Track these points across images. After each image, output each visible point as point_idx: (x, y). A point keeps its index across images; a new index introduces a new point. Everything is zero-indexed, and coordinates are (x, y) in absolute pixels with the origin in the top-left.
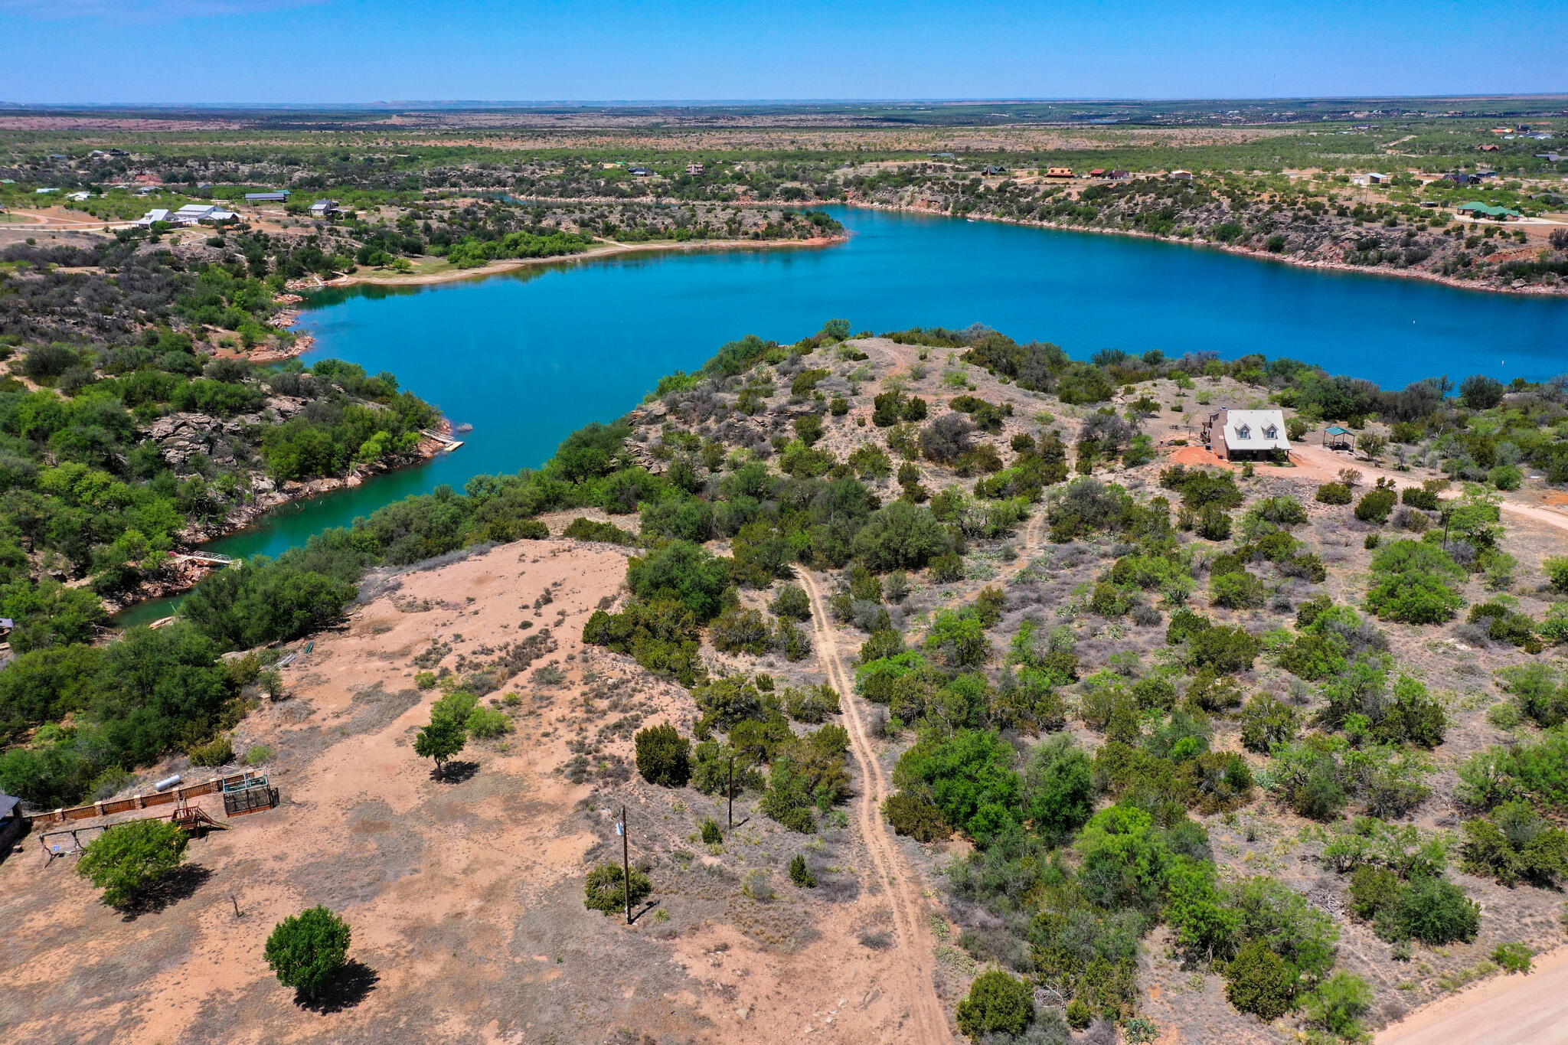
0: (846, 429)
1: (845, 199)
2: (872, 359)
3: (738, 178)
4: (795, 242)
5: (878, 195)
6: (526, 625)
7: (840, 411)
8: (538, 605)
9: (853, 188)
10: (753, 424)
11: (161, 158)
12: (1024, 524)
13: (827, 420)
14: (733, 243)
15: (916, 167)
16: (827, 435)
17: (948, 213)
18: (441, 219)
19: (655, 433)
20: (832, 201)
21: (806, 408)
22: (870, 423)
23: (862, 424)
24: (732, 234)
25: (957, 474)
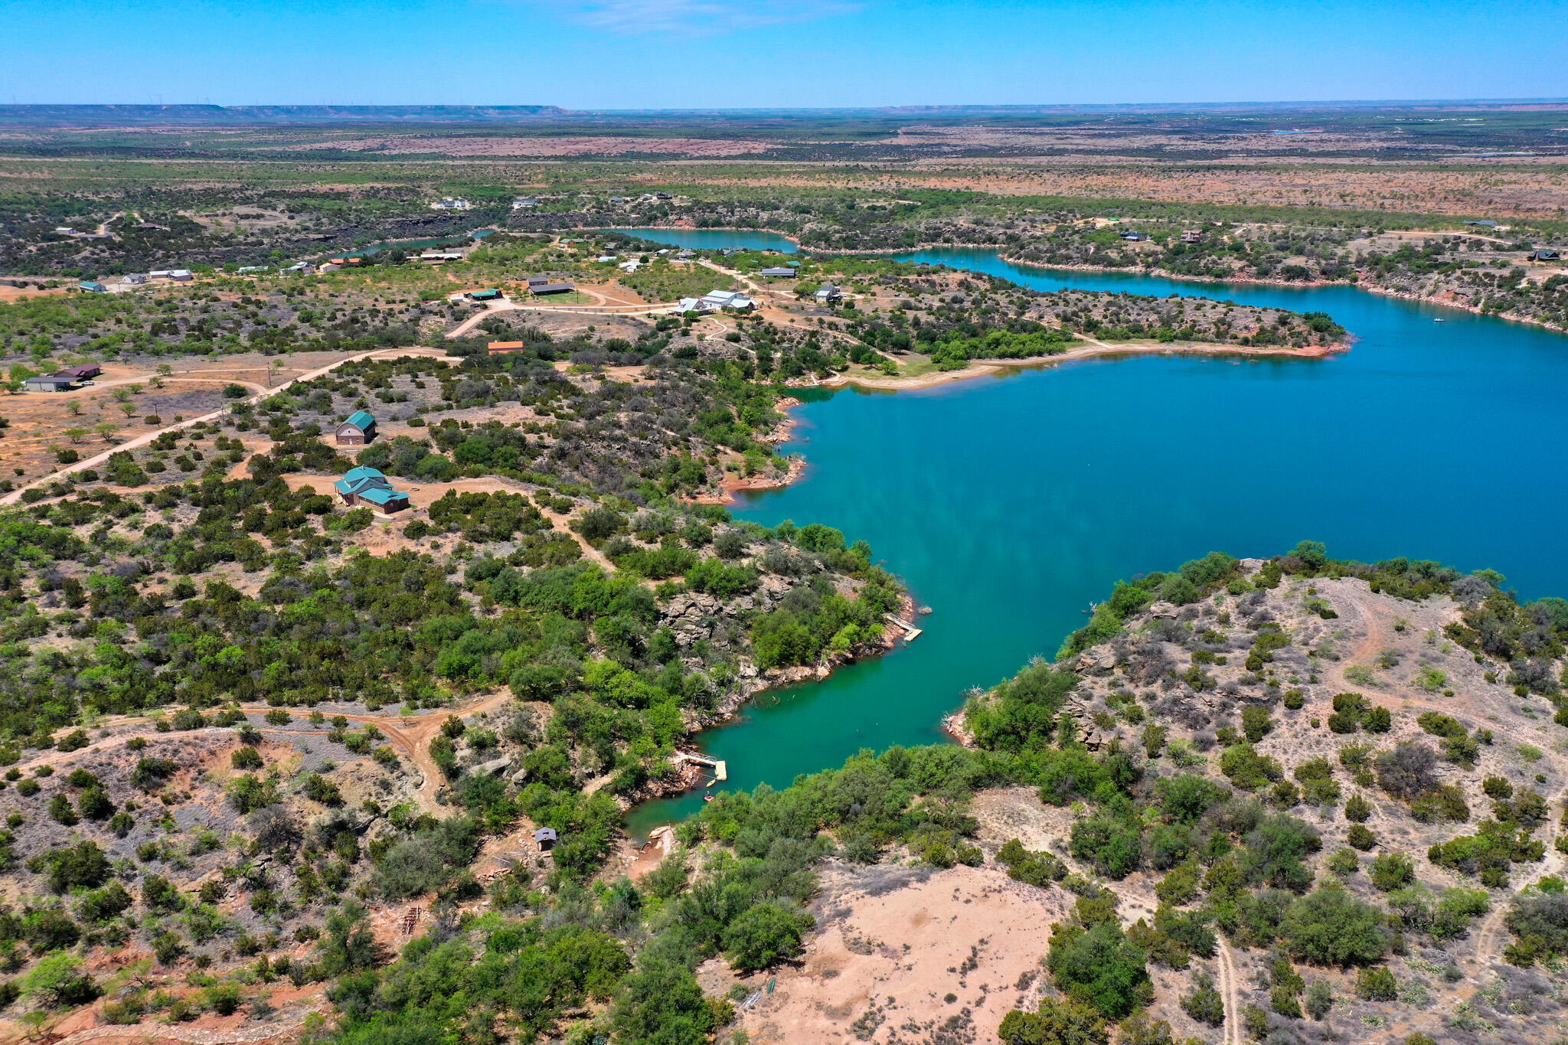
0: (1297, 727)
1: (1356, 280)
2: (1343, 623)
3: (1237, 248)
4: (1288, 350)
5: (1395, 281)
6: (951, 999)
7: (1295, 704)
8: (965, 970)
9: (1366, 268)
10: (1201, 703)
11: (697, 202)
12: (1479, 921)
13: (1279, 712)
14: (1219, 348)
15: (1446, 241)
16: (1277, 731)
17: (1477, 310)
18: (930, 310)
19: (1101, 689)
20: (1340, 281)
21: (1258, 693)
22: (1325, 727)
23: (1316, 725)
24: (1220, 336)
25: (1414, 815)
